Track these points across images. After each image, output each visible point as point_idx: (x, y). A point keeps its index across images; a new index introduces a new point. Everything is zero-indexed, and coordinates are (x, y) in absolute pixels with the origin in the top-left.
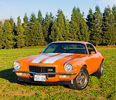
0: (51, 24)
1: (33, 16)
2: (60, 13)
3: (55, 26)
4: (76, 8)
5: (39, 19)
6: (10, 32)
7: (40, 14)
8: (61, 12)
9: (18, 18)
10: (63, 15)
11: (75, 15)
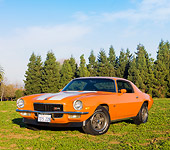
0: (128, 66)
1: (102, 54)
2: (141, 49)
3: (133, 69)
4: (165, 41)
5: (111, 58)
6: (70, 76)
7: (112, 51)
8: (143, 48)
9: (82, 57)
10: (145, 52)
11: (162, 52)
